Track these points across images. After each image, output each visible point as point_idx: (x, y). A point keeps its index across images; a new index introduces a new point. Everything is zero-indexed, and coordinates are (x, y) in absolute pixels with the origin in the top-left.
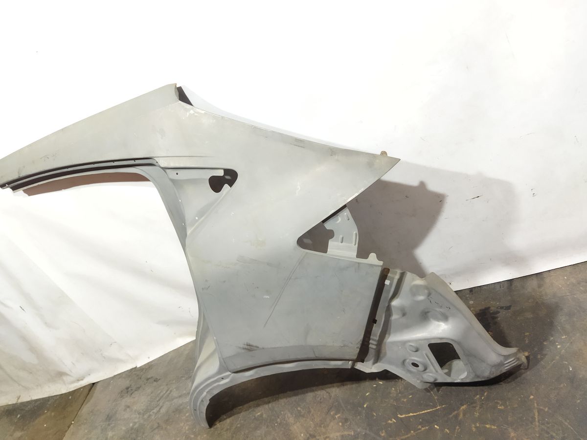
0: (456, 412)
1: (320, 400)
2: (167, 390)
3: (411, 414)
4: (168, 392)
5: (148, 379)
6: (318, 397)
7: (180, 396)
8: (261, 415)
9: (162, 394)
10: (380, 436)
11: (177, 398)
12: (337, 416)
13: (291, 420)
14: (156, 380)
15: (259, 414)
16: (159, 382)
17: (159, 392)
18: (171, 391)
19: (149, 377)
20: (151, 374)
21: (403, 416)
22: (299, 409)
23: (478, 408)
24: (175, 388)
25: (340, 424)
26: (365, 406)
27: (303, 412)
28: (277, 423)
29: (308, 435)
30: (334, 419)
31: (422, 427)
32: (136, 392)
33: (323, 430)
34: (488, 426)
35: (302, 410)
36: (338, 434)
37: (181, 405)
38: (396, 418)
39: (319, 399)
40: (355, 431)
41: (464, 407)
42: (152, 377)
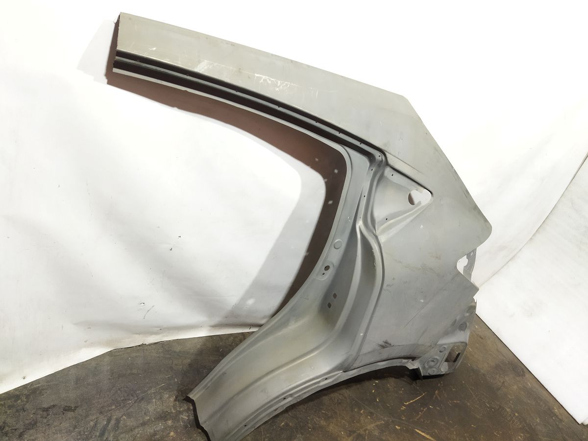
0: (434, 396)
1: (338, 401)
2: (109, 421)
3: (411, 401)
4: (113, 422)
5: (46, 410)
6: (334, 399)
7: (144, 424)
8: (287, 425)
9: (100, 427)
10: (403, 420)
11: (138, 427)
12: (362, 412)
13: (323, 423)
14: (67, 409)
15: (283, 424)
16: (79, 411)
17: (92, 423)
18: (118, 421)
19: (45, 406)
20: (46, 401)
21: (407, 403)
22: (323, 411)
23: (444, 392)
24: (124, 414)
25: (369, 417)
26: (378, 400)
27: (330, 414)
28: (309, 428)
29: (348, 432)
30: (361, 414)
31: (424, 408)
32: (31, 431)
33: (358, 425)
34: (455, 402)
35: (327, 412)
36: (373, 425)
37: (155, 434)
38: (405, 406)
39: (336, 400)
40: (384, 420)
41: (436, 392)
42: (54, 406)
